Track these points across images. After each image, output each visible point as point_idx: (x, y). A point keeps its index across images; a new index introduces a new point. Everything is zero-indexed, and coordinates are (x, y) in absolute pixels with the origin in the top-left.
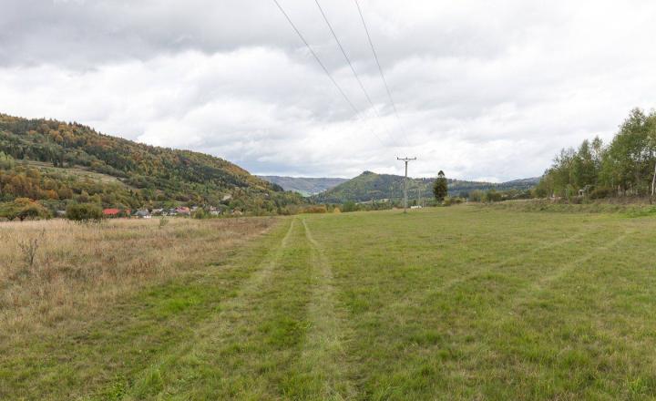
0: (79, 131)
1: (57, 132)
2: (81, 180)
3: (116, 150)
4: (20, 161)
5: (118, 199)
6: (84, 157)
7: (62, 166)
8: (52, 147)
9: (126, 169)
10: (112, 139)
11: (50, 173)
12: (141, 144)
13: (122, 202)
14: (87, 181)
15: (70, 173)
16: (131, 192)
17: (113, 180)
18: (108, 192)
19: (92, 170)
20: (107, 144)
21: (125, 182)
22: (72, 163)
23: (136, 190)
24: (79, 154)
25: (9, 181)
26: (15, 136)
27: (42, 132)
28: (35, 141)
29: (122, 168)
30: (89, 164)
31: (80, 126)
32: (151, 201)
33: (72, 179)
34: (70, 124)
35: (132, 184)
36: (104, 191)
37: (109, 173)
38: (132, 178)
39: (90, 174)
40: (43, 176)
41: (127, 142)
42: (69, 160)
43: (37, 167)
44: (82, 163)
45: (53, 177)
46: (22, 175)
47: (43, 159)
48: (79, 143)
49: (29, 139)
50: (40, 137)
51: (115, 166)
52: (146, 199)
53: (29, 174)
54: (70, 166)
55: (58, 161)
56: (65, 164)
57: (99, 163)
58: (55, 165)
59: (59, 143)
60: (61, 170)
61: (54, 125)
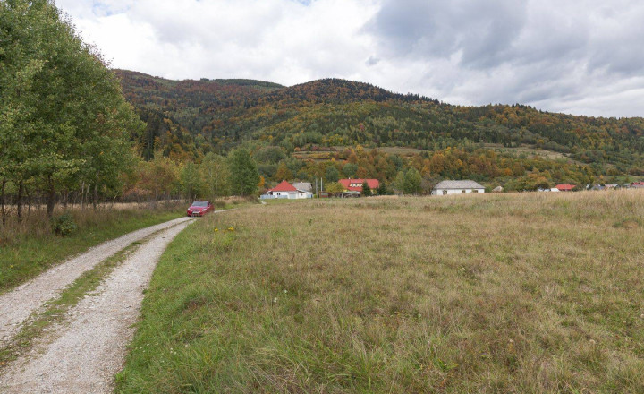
0: (521, 111)
1: (503, 115)
2: (530, 157)
3: (558, 126)
4: (478, 144)
5: (567, 174)
6: (529, 136)
7: (510, 146)
8: (500, 130)
9: (570, 144)
10: (553, 115)
11: (504, 153)
12: (581, 116)
13: (571, 177)
14: (536, 158)
15: (518, 152)
16: (580, 168)
17: (559, 156)
18: (557, 168)
19: (538, 147)
20: (549, 121)
21: (571, 157)
22: (519, 142)
23: (584, 166)
24: (524, 133)
25: (473, 162)
26: (470, 123)
27: (490, 116)
28: (485, 125)
29: (566, 144)
30: (533, 143)
31: (522, 106)
32: (602, 176)
33: (523, 157)
34: (513, 106)
35: (579, 159)
36: (553, 167)
37: (554, 150)
38: (578, 153)
39: (537, 152)
40: (499, 156)
41: (566, 117)
42: (516, 140)
43: (493, 148)
44: (528, 142)
45: (506, 156)
46: (483, 156)
47: (494, 140)
48: (523, 123)
49: (480, 124)
50: (489, 122)
51: (559, 141)
52: (596, 174)
53: (488, 155)
54: (517, 146)
55: (507, 142)
56: (513, 144)
57: (543, 140)
58: (505, 146)
59: (505, 125)
60: (511, 149)
61: (500, 109)
